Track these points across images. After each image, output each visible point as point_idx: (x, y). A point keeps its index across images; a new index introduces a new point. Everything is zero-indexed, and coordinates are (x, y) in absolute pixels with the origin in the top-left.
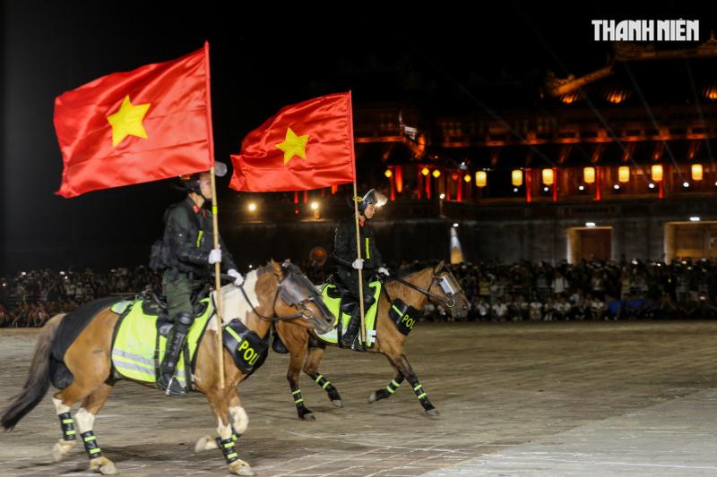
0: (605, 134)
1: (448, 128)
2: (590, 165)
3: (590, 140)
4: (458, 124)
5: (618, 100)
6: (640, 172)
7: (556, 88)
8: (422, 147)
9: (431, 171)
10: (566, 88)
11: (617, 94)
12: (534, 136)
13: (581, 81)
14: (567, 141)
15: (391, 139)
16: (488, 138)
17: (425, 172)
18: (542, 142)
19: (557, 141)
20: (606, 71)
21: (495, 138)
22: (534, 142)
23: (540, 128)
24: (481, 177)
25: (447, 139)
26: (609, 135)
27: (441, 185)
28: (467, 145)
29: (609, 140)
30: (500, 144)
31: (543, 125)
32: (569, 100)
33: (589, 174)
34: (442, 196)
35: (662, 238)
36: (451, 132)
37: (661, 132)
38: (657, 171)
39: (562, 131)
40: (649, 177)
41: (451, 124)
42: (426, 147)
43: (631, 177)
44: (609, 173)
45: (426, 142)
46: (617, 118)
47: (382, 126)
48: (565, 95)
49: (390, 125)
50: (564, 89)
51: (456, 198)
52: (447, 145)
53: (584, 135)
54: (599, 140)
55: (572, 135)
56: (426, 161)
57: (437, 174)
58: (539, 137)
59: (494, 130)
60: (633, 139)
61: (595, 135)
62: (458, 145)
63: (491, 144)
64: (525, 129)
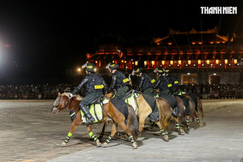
0: (167, 52)
1: (128, 50)
2: (163, 60)
3: (163, 54)
4: (131, 50)
5: (170, 44)
6: (176, 62)
7: (155, 41)
8: (122, 55)
9: (124, 61)
10: (158, 41)
11: (170, 43)
12: (150, 53)
13: (161, 39)
14: (158, 54)
15: (114, 53)
16: (138, 53)
17: (123, 61)
18: (152, 54)
19: (155, 54)
20: (167, 37)
21: (140, 53)
22: (150, 54)
23: (151, 51)
24: (136, 63)
25: (128, 53)
26: (168, 53)
27: (126, 65)
28: (133, 55)
29: (168, 54)
30: (141, 55)
31: (152, 50)
32: (158, 44)
33: (163, 62)
34: (127, 67)
35: (181, 78)
36: (129, 51)
37: (181, 52)
38: (180, 62)
39: (157, 52)
40: (178, 63)
41: (129, 50)
42: (123, 55)
43: (173, 63)
44: (168, 62)
45: (123, 54)
46: (170, 49)
47: (112, 50)
48: (157, 43)
49: (114, 50)
50: (157, 41)
51: (130, 68)
52: (128, 55)
53: (162, 53)
54: (166, 54)
55: (159, 53)
56: (123, 59)
57: (125, 62)
58: (151, 53)
59: (140, 51)
60: (174, 54)
61: (165, 53)
62: (131, 55)
63: (139, 55)
64: (148, 51)
